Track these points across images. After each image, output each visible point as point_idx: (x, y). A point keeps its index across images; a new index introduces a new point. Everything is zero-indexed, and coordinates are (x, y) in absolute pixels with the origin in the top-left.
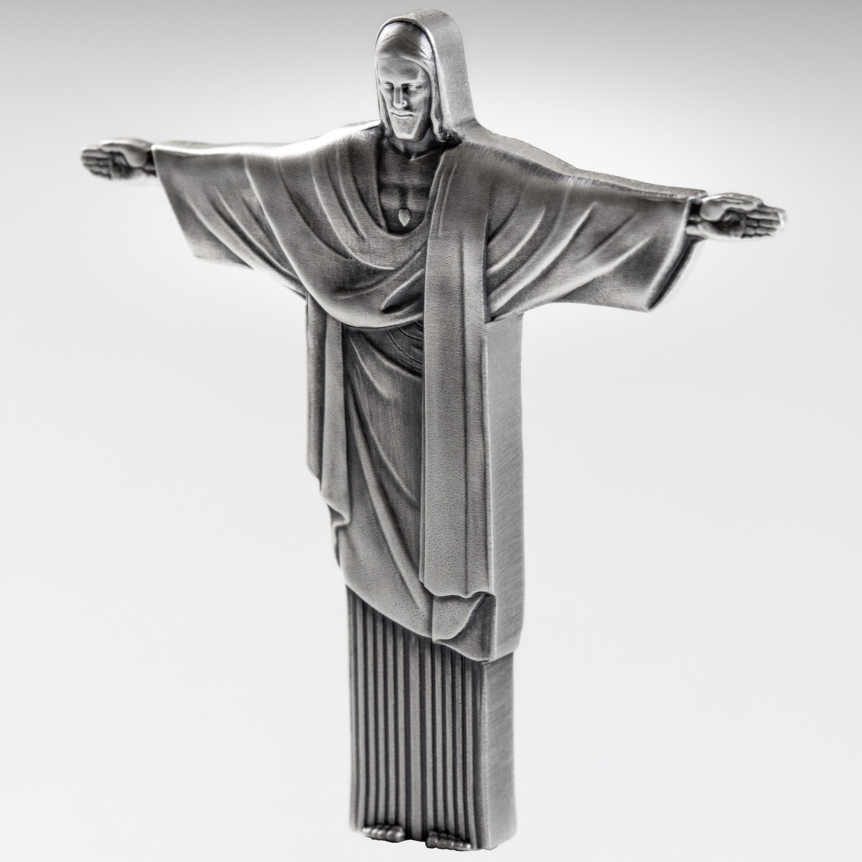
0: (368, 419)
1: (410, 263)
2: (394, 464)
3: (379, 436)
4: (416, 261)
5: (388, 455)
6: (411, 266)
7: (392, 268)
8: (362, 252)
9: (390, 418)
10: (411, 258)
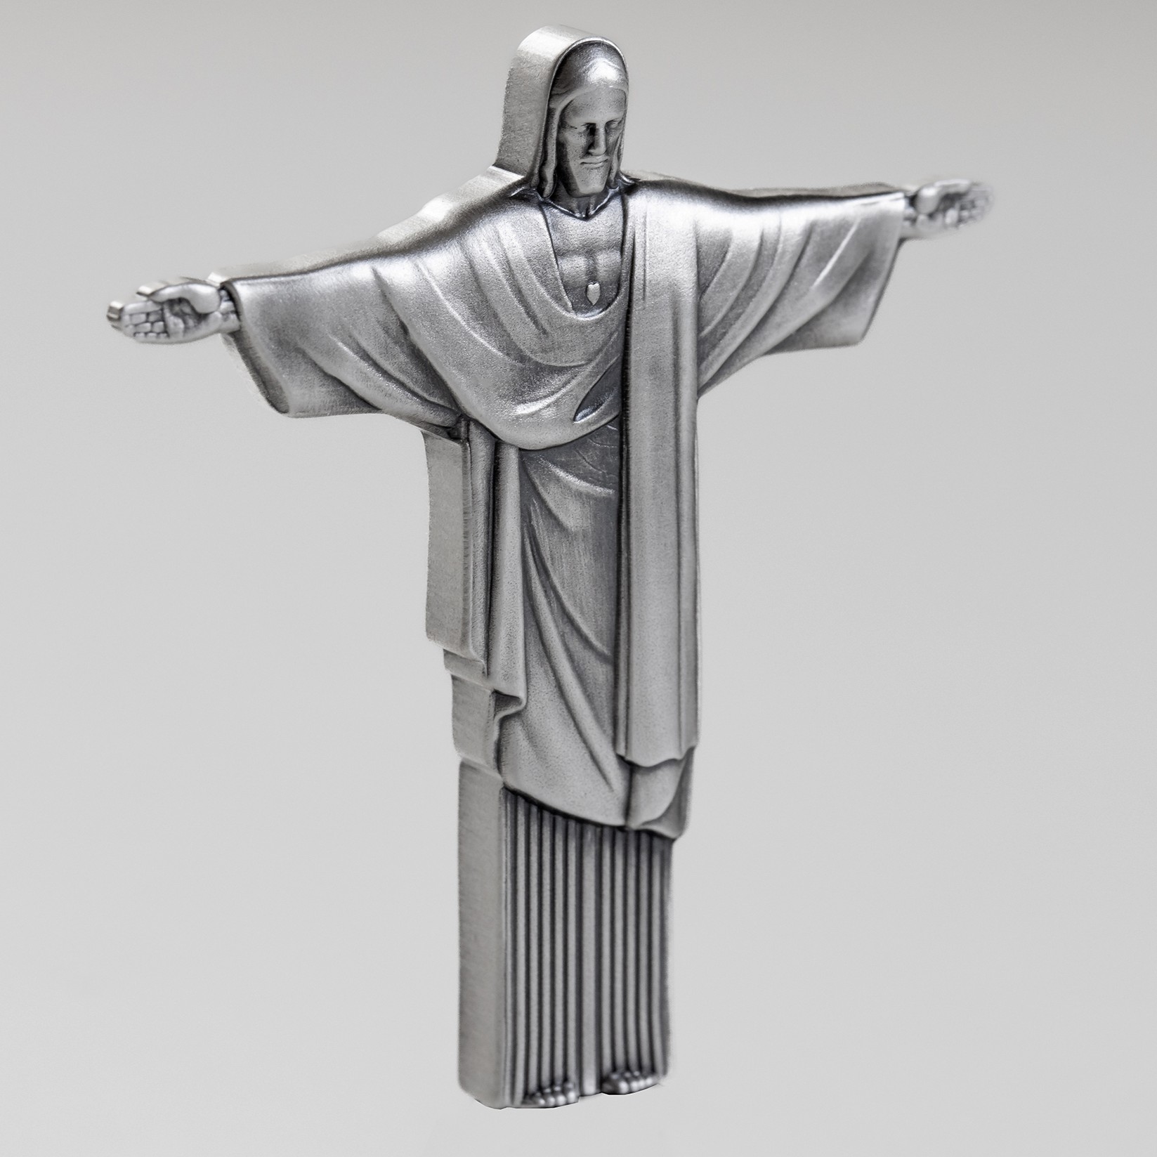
0: (549, 564)
1: (604, 350)
2: (582, 613)
3: (563, 583)
4: (612, 346)
5: (575, 604)
6: (606, 354)
7: (583, 362)
8: (544, 351)
9: (577, 556)
10: (605, 343)
